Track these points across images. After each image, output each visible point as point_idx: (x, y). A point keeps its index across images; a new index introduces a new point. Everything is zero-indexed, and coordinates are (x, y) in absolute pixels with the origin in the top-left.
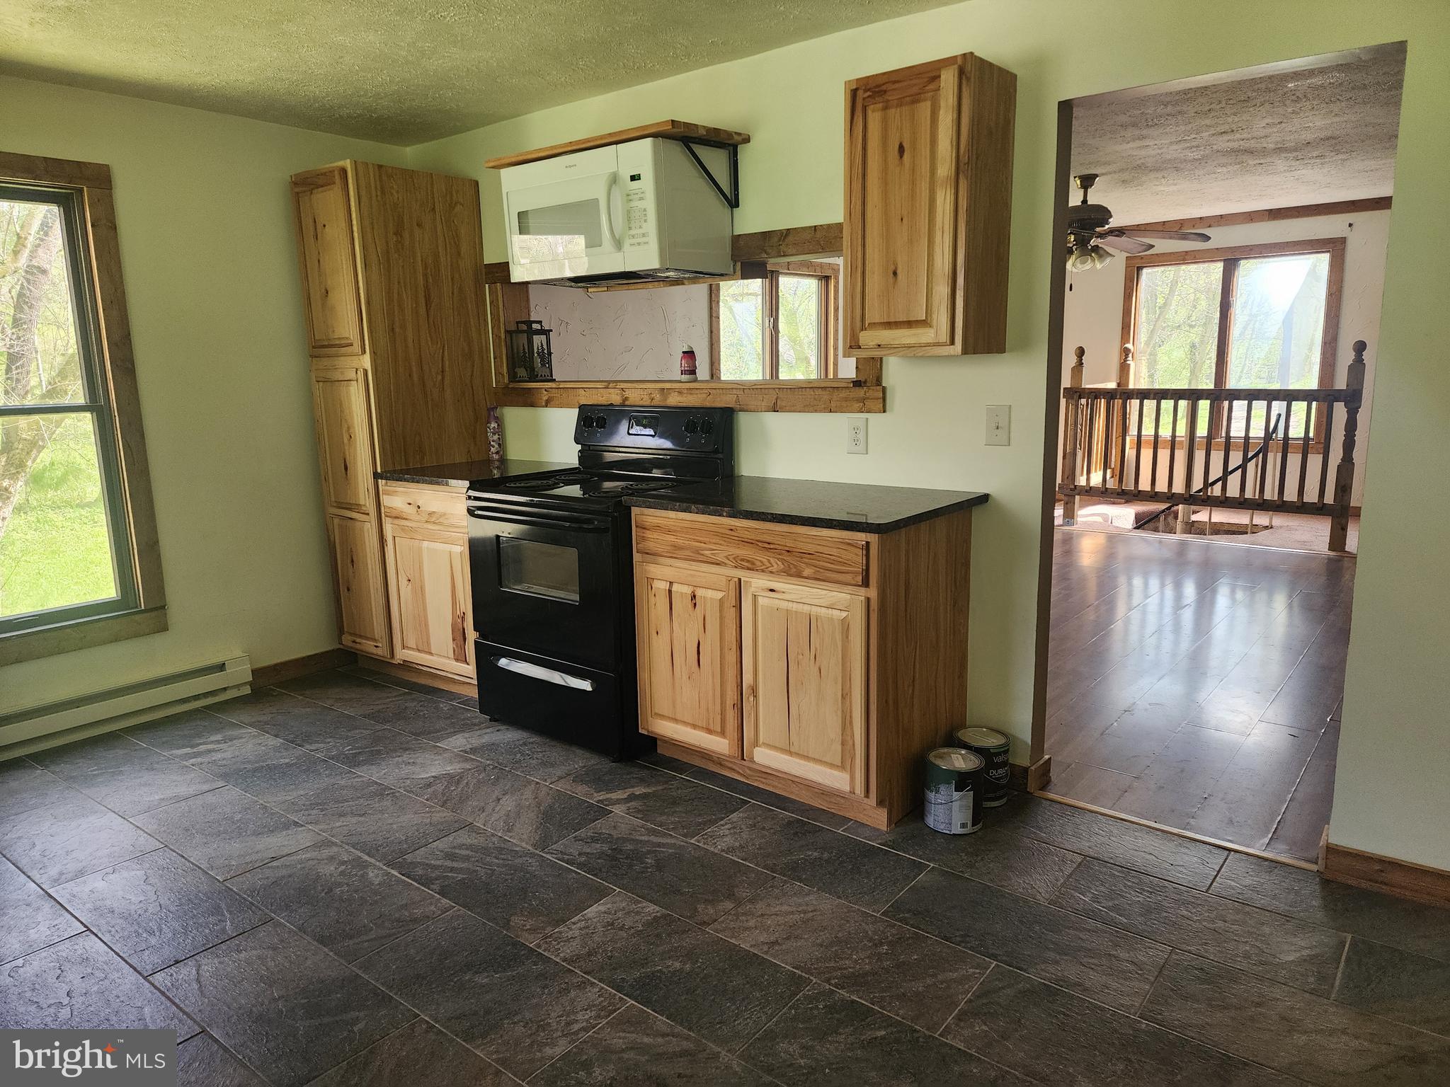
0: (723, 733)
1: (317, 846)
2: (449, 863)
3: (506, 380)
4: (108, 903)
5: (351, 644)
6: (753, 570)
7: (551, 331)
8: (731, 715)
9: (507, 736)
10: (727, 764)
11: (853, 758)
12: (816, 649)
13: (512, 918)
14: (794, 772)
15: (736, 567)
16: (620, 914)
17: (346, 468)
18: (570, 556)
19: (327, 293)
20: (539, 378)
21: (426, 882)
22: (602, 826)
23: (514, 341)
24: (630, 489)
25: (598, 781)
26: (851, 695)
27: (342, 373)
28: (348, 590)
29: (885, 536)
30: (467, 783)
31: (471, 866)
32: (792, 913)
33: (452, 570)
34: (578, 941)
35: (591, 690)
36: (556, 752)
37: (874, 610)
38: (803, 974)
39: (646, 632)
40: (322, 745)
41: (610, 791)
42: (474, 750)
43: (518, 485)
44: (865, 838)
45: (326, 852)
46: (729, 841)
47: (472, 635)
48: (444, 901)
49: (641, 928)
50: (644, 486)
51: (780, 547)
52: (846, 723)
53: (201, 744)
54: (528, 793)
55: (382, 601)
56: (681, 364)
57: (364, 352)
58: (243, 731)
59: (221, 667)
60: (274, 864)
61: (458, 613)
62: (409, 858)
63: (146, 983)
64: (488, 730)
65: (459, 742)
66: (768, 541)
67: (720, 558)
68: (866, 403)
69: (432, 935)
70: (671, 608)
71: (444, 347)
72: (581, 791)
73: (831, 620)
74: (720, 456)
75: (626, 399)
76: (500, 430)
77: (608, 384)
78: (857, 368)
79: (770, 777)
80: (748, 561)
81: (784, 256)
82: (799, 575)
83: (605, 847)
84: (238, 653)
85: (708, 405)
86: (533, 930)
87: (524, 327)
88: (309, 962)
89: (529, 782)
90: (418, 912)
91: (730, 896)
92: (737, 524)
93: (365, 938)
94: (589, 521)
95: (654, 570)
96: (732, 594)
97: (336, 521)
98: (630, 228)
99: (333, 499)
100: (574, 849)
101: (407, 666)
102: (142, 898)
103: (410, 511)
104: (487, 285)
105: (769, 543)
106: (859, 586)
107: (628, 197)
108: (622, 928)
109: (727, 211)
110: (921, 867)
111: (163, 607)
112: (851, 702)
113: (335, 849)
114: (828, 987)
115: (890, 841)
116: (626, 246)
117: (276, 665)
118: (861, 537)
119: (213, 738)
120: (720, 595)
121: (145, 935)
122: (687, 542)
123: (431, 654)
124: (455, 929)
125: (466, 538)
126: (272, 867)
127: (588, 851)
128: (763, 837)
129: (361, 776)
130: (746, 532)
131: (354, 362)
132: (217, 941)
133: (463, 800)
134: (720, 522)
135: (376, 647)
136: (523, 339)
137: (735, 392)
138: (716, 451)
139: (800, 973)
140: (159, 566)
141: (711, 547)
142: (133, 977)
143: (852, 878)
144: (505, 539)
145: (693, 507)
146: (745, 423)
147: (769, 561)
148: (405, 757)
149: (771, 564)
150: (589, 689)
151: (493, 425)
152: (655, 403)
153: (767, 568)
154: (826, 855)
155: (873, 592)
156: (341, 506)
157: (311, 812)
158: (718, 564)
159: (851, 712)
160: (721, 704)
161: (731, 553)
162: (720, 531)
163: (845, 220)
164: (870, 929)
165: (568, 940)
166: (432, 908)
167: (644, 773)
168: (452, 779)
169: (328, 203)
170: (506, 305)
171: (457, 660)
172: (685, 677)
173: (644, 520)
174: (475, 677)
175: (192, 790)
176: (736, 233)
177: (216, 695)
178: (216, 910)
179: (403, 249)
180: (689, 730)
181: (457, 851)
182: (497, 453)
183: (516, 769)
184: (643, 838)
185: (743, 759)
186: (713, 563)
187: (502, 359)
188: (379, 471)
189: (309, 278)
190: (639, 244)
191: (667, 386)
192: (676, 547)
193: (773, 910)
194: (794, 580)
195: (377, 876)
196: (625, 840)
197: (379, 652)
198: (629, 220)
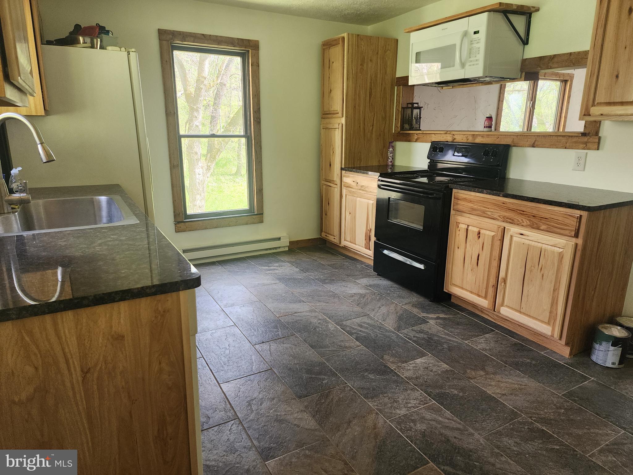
0: (485, 298)
1: (311, 311)
2: (360, 329)
3: (399, 130)
4: (241, 317)
5: (325, 237)
6: (512, 224)
7: (422, 107)
8: (491, 291)
9: (384, 282)
10: (485, 312)
11: (555, 320)
12: (542, 265)
13: (385, 356)
14: (521, 321)
15: (503, 221)
16: (431, 365)
17: (330, 165)
18: (420, 209)
19: (331, 91)
20: (414, 129)
21: (351, 334)
22: (423, 326)
23: (405, 113)
24: (452, 181)
25: (423, 308)
26: (559, 289)
27: (333, 125)
28: (326, 215)
29: (591, 213)
30: (367, 298)
31: (368, 331)
32: (514, 384)
33: (368, 211)
34: (412, 371)
35: (424, 269)
36: (404, 292)
37: (579, 250)
38: (518, 412)
39: (453, 246)
40: (313, 274)
41: (428, 313)
42: (370, 286)
43: (400, 176)
44: (556, 359)
45: (314, 314)
46: (484, 346)
47: (373, 239)
48: (357, 342)
49: (440, 373)
50: (459, 180)
51: (529, 214)
52: (554, 303)
53: (271, 266)
54: (392, 307)
55: (338, 221)
56: (485, 123)
57: (343, 116)
58: (286, 264)
59: (279, 239)
60: (296, 314)
61: (369, 229)
62: (344, 323)
63: (253, 347)
64: (376, 279)
65: (364, 281)
66: (523, 210)
67: (496, 216)
68: (588, 145)
69: (352, 354)
70: (467, 237)
71: (375, 114)
72: (415, 311)
73: (553, 252)
74: (500, 168)
75: (455, 139)
76: (394, 152)
77: (447, 132)
78: (585, 126)
79: (507, 322)
80: (510, 219)
81: (550, 69)
82: (538, 228)
83: (425, 336)
84: (285, 234)
85: (497, 143)
86: (392, 362)
87: (410, 106)
88: (307, 353)
89: (393, 303)
90: (347, 344)
91: (483, 369)
92: (507, 201)
93: (327, 349)
94: (431, 194)
95: (460, 219)
96: (500, 234)
97: (324, 187)
98: (470, 57)
99: (324, 178)
100: (412, 334)
101: (345, 248)
102: (252, 318)
103: (354, 184)
104: (396, 87)
105: (523, 211)
106: (573, 237)
107: (471, 43)
108: (432, 371)
109: (521, 47)
110: (586, 379)
111: (262, 214)
112: (558, 294)
113: (317, 314)
114: (530, 420)
115: (570, 363)
116: (467, 66)
117: (297, 241)
118: (577, 213)
119: (275, 265)
120: (493, 234)
121: (253, 331)
122: (479, 207)
123: (356, 244)
124: (361, 354)
125: (375, 197)
126: (294, 315)
127: (418, 336)
128: (501, 347)
129: (327, 288)
130: (512, 205)
131: (338, 121)
132: (276, 338)
133: (366, 304)
134: (498, 199)
135: (334, 239)
136: (409, 111)
137: (512, 137)
138: (498, 165)
139: (516, 411)
140: (262, 198)
141: (492, 211)
142: (249, 344)
143: (547, 376)
144: (392, 199)
145: (485, 191)
146: (515, 152)
147: (522, 220)
148: (343, 284)
149: (523, 221)
150: (423, 268)
151: (391, 149)
152: (469, 141)
153: (520, 223)
154: (534, 362)
155: (580, 241)
156: (327, 181)
157: (308, 298)
158: (494, 219)
159: (557, 298)
160: (487, 285)
161: (501, 214)
162: (496, 203)
163: (590, 49)
164: (555, 400)
165: (408, 370)
166: (353, 344)
167: (445, 309)
168: (363, 296)
169: (336, 52)
170: (403, 96)
171: (366, 248)
172: (470, 269)
173: (460, 195)
174: (373, 256)
175: (268, 282)
176: (525, 58)
177: (277, 249)
178: (276, 327)
179: (363, 71)
180: (468, 293)
181: (363, 324)
182: (391, 162)
183: (388, 296)
184: (443, 336)
185: (494, 311)
186: (491, 218)
187: (398, 120)
188: (343, 167)
189: (325, 85)
190: (473, 65)
191: (477, 133)
192: (473, 209)
193: (504, 380)
194: (534, 230)
195: (332, 327)
196: (434, 335)
197: (335, 241)
198: (470, 53)
